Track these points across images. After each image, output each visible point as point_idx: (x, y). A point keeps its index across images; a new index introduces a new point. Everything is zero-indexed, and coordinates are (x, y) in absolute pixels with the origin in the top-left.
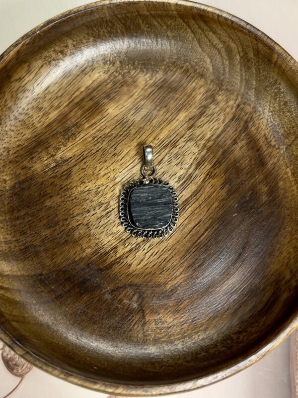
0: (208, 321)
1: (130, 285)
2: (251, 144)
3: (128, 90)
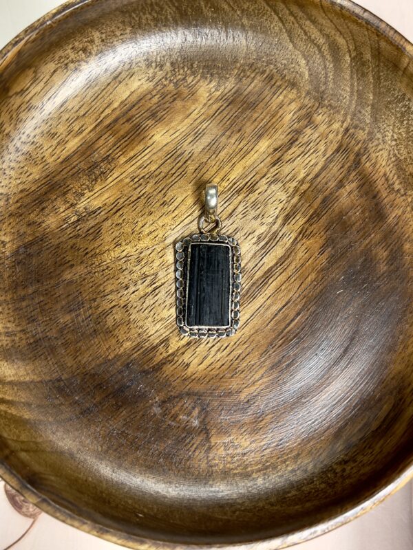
0: (299, 444)
1: (188, 394)
2: (364, 188)
3: (184, 107)
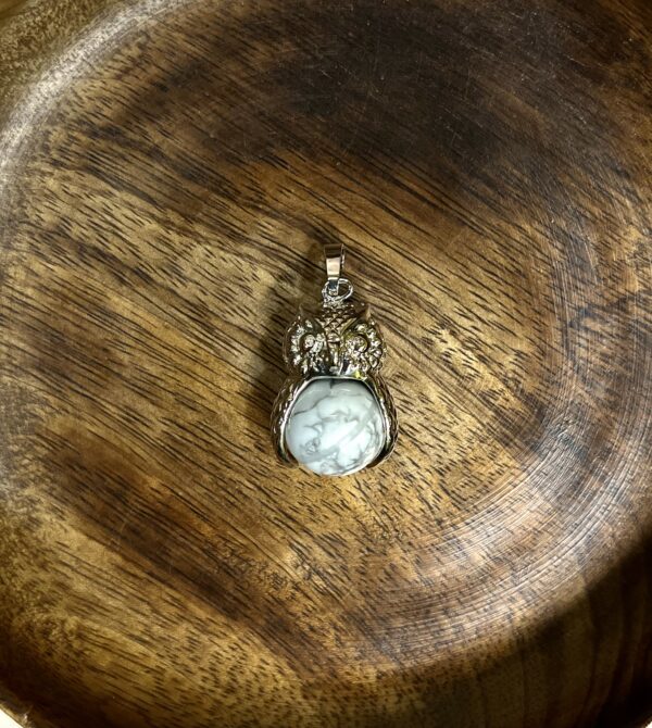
2: (151, 111)
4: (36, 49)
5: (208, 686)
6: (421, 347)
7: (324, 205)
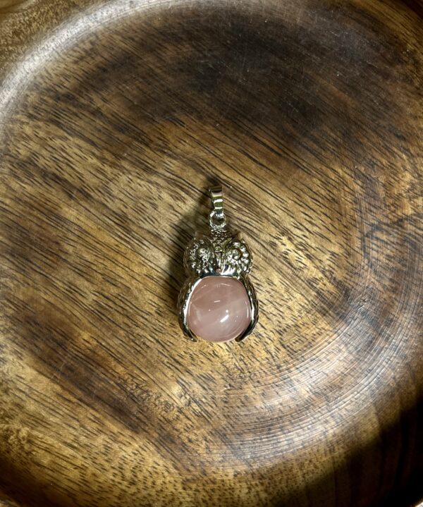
4: (24, 39)
5: (117, 479)
6: (269, 248)
7: (207, 152)
